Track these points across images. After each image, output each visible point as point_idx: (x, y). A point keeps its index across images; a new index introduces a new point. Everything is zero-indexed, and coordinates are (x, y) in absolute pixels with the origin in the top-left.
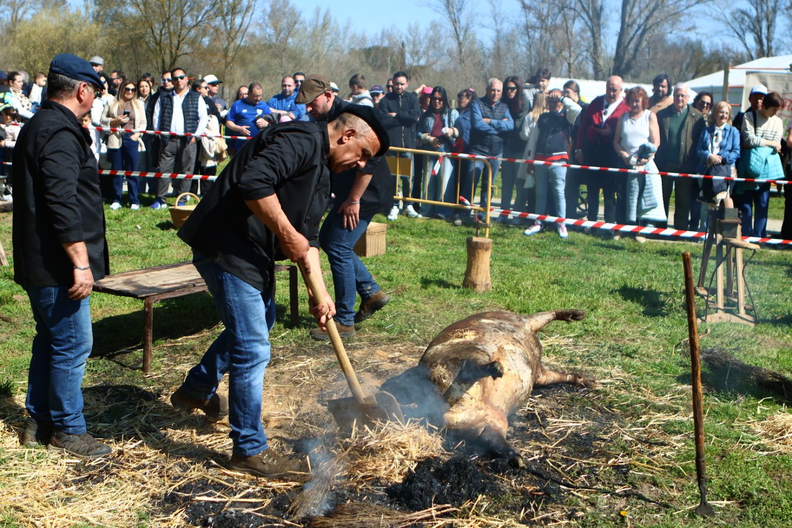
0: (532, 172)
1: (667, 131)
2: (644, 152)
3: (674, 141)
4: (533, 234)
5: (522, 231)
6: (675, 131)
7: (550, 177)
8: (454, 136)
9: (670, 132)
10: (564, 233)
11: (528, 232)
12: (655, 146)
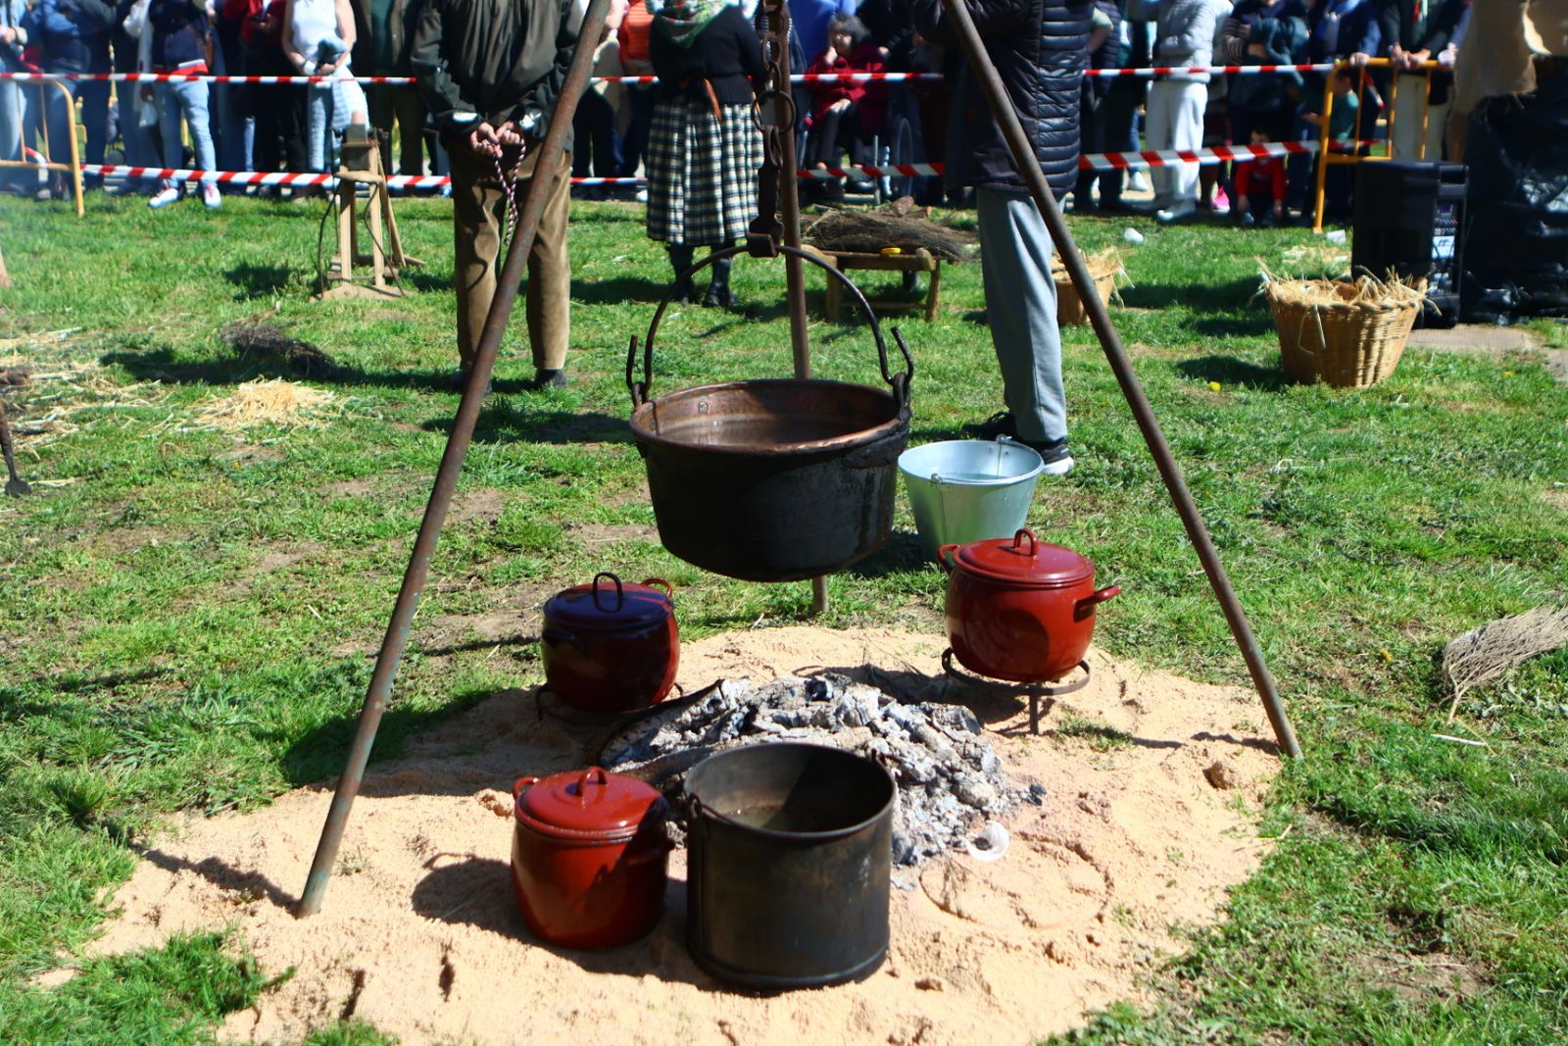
0: (150, 98)
1: (368, 18)
2: (327, 53)
3: (382, 33)
4: (164, 205)
5: (145, 201)
6: (382, 16)
7: (179, 105)
8: (17, 41)
9: (374, 20)
10: (214, 198)
11: (155, 201)
12: (347, 43)
